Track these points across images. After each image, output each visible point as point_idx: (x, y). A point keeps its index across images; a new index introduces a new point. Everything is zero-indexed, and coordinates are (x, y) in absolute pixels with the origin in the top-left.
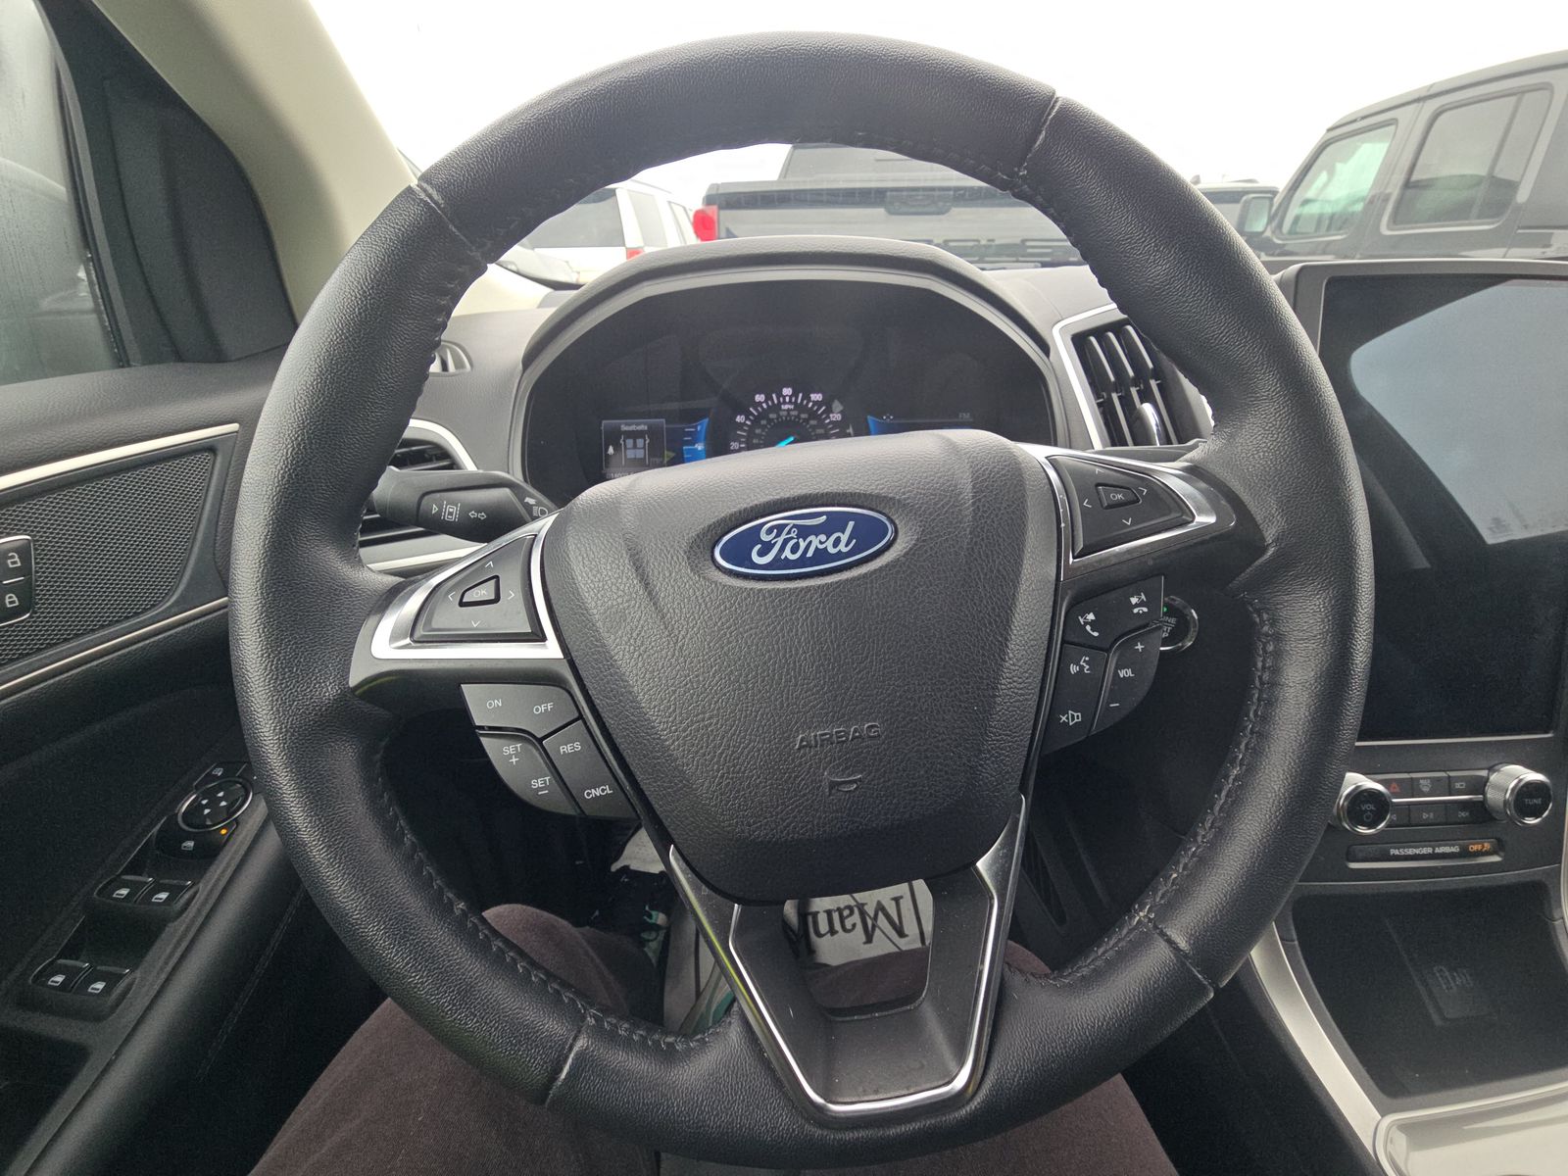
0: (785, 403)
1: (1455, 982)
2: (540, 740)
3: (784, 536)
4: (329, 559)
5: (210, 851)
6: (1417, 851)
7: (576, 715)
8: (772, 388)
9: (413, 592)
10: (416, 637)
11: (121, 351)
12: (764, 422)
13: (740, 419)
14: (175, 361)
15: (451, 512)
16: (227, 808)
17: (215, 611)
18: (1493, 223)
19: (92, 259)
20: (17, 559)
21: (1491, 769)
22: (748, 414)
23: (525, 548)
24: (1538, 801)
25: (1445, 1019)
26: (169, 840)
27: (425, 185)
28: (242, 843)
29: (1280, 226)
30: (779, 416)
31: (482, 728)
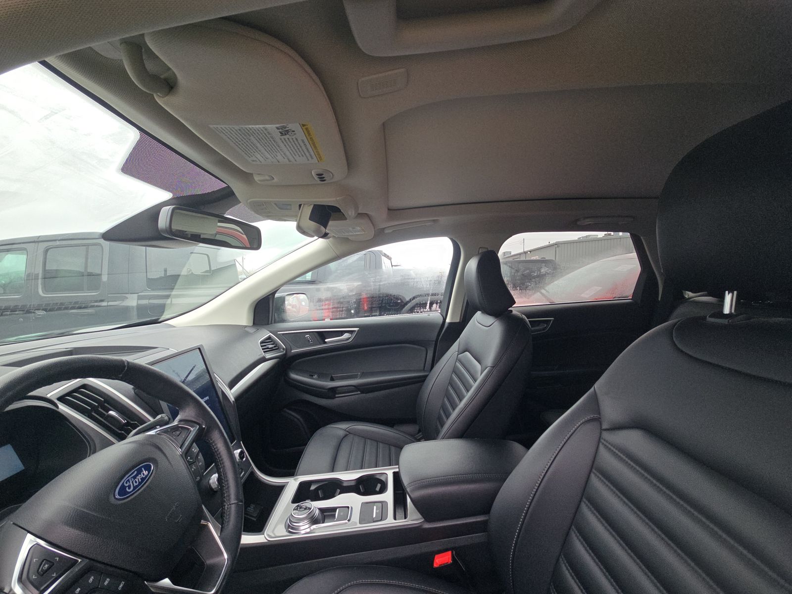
2: (98, 587)
3: (131, 482)
18: (97, 292)
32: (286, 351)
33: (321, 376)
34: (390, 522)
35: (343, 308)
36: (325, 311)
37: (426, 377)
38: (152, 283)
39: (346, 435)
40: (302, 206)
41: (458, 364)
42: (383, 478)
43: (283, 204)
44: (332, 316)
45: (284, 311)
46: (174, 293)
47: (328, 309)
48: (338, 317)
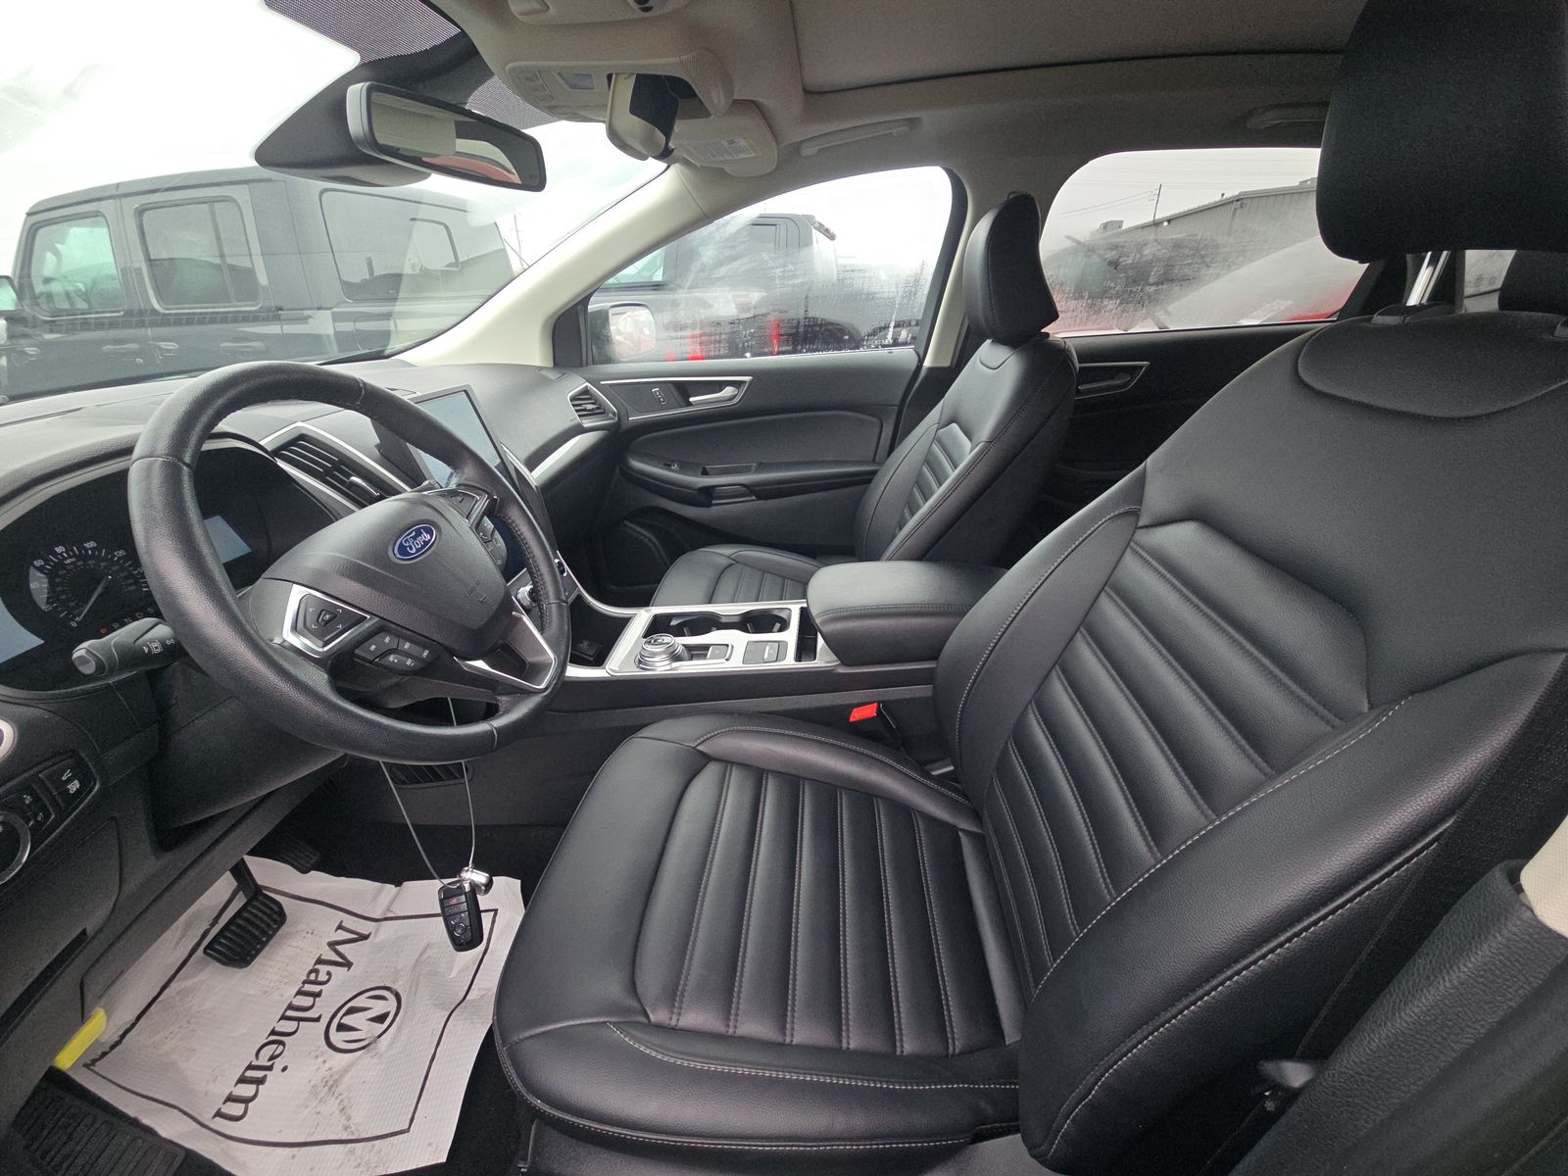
3: (411, 542)
32: (619, 418)
33: (685, 467)
34: (789, 662)
35: (720, 334)
36: (687, 340)
37: (874, 473)
38: (352, 290)
39: (730, 565)
40: (614, 76)
41: (936, 448)
42: (783, 615)
43: (577, 75)
44: (701, 352)
45: (608, 341)
46: (398, 307)
47: (693, 337)
48: (712, 353)
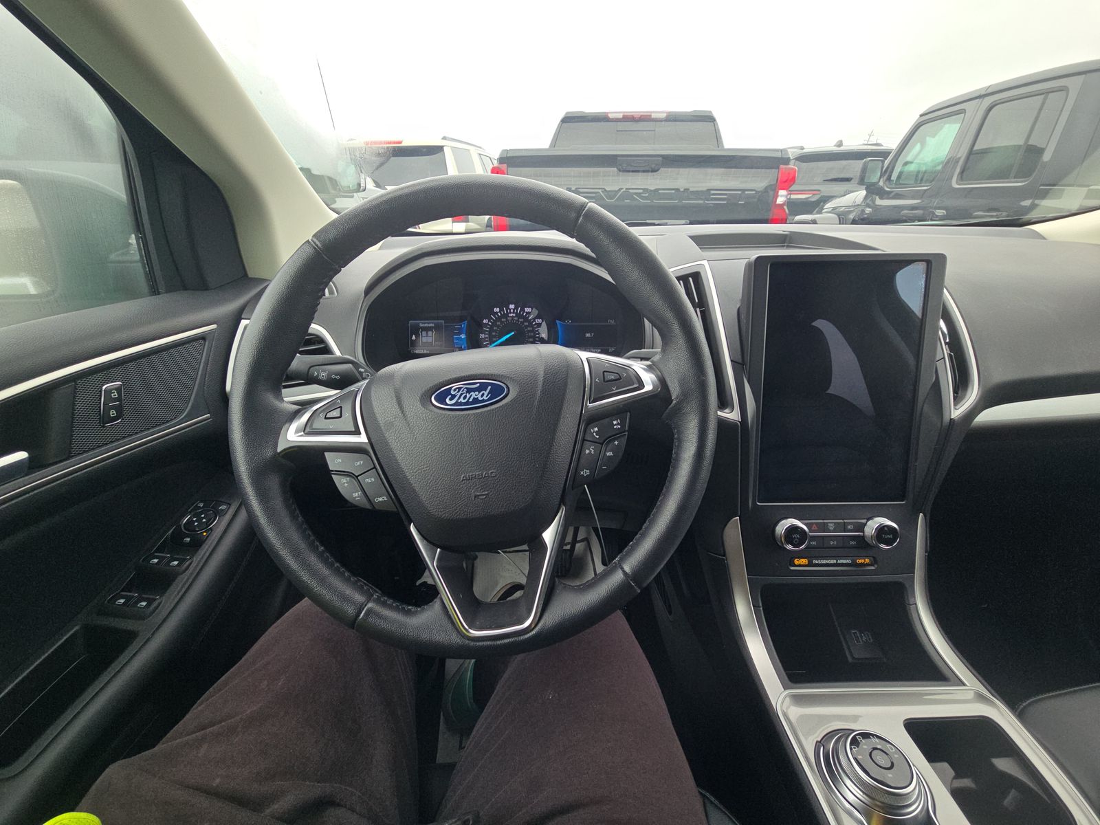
0: (510, 313)
1: (862, 638)
2: (357, 477)
3: (461, 392)
4: (270, 398)
5: (197, 544)
6: (828, 562)
7: (373, 466)
8: (504, 304)
9: (305, 413)
10: (306, 431)
11: (154, 284)
12: (498, 323)
13: (485, 321)
14: (183, 290)
15: (323, 375)
16: (207, 522)
17: (202, 421)
18: (1025, 182)
19: (141, 237)
20: (116, 393)
21: (869, 519)
22: (490, 319)
23: (354, 394)
24: (891, 536)
25: (853, 658)
26: (177, 537)
27: (315, 240)
28: (213, 540)
29: (889, 179)
30: (507, 320)
31: (332, 471)
